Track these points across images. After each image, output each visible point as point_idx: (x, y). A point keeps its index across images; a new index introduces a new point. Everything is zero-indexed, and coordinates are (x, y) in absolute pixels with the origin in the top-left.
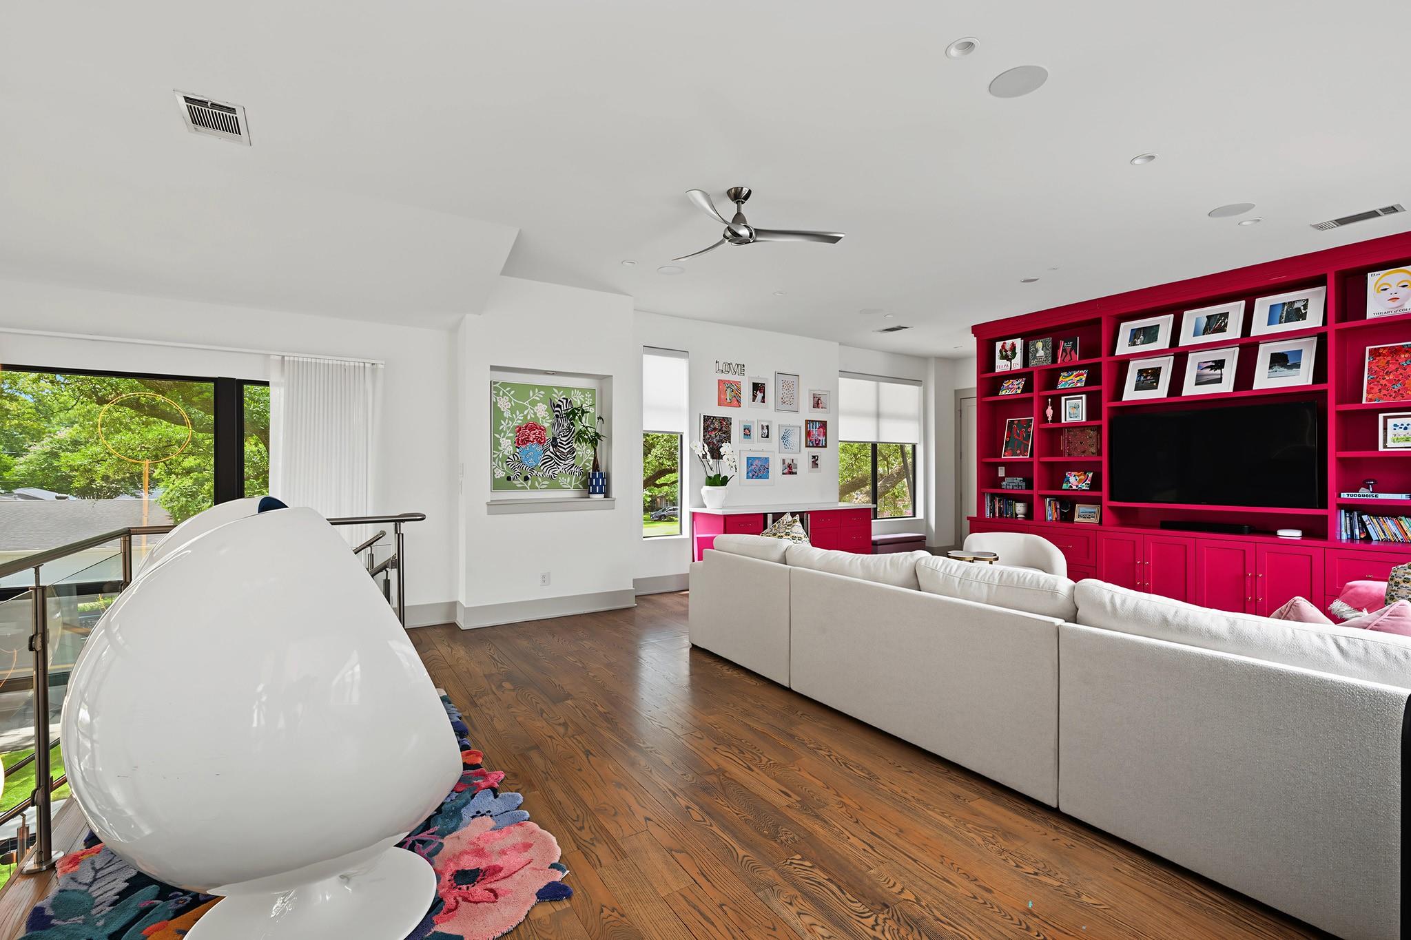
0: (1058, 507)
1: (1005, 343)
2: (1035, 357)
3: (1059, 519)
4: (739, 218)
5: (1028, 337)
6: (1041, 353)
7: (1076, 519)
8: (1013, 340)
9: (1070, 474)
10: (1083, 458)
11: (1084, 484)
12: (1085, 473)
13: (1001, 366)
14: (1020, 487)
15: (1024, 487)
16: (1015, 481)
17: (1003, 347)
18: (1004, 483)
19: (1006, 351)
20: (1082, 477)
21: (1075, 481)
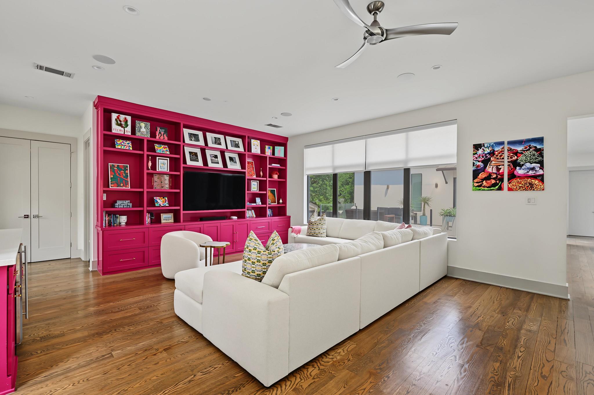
0: (150, 216)
1: (119, 116)
2: (140, 131)
3: (150, 222)
4: (375, 23)
5: (135, 118)
6: (143, 130)
7: (163, 221)
8: (126, 116)
9: (157, 198)
10: (163, 190)
11: (166, 203)
12: (164, 198)
13: (116, 129)
14: (128, 207)
15: (131, 206)
16: (124, 203)
17: (118, 117)
18: (117, 204)
19: (120, 121)
20: (163, 200)
21: (161, 202)
